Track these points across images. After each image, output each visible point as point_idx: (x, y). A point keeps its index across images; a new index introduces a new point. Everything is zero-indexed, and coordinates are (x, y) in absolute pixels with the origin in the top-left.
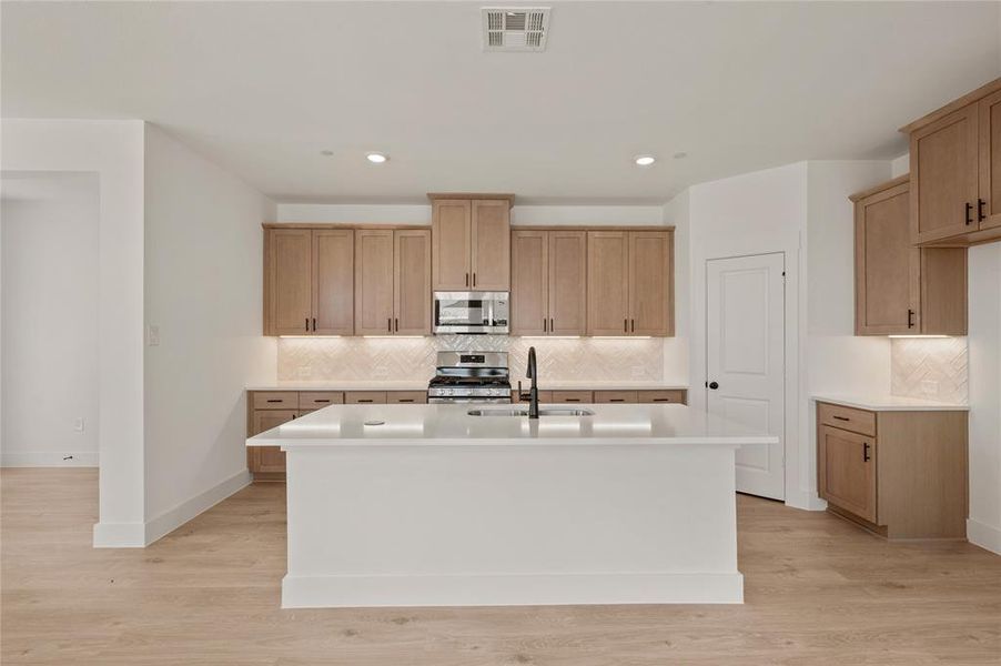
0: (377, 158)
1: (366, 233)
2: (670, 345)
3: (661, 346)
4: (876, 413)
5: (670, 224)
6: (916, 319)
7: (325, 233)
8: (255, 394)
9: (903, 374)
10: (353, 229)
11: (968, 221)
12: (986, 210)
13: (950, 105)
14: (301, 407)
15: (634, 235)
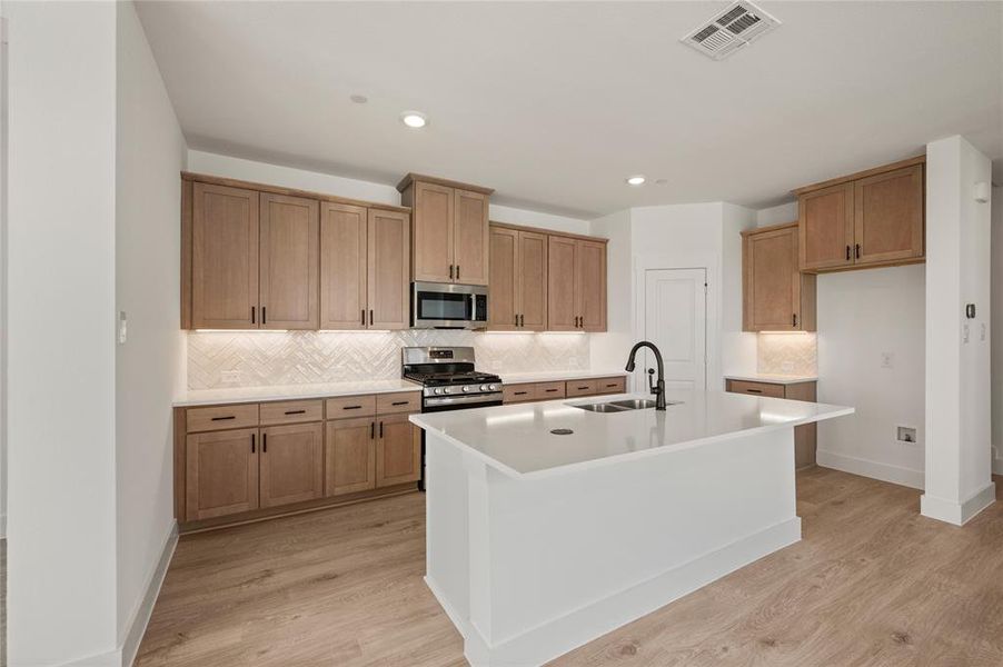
0: (415, 121)
1: (333, 206)
2: (597, 339)
3: (589, 339)
4: (784, 385)
5: (604, 236)
6: (798, 321)
7: (279, 199)
8: (189, 411)
9: (766, 357)
10: (319, 200)
11: (848, 258)
12: (861, 251)
13: (834, 180)
14: (262, 423)
15: (581, 243)
